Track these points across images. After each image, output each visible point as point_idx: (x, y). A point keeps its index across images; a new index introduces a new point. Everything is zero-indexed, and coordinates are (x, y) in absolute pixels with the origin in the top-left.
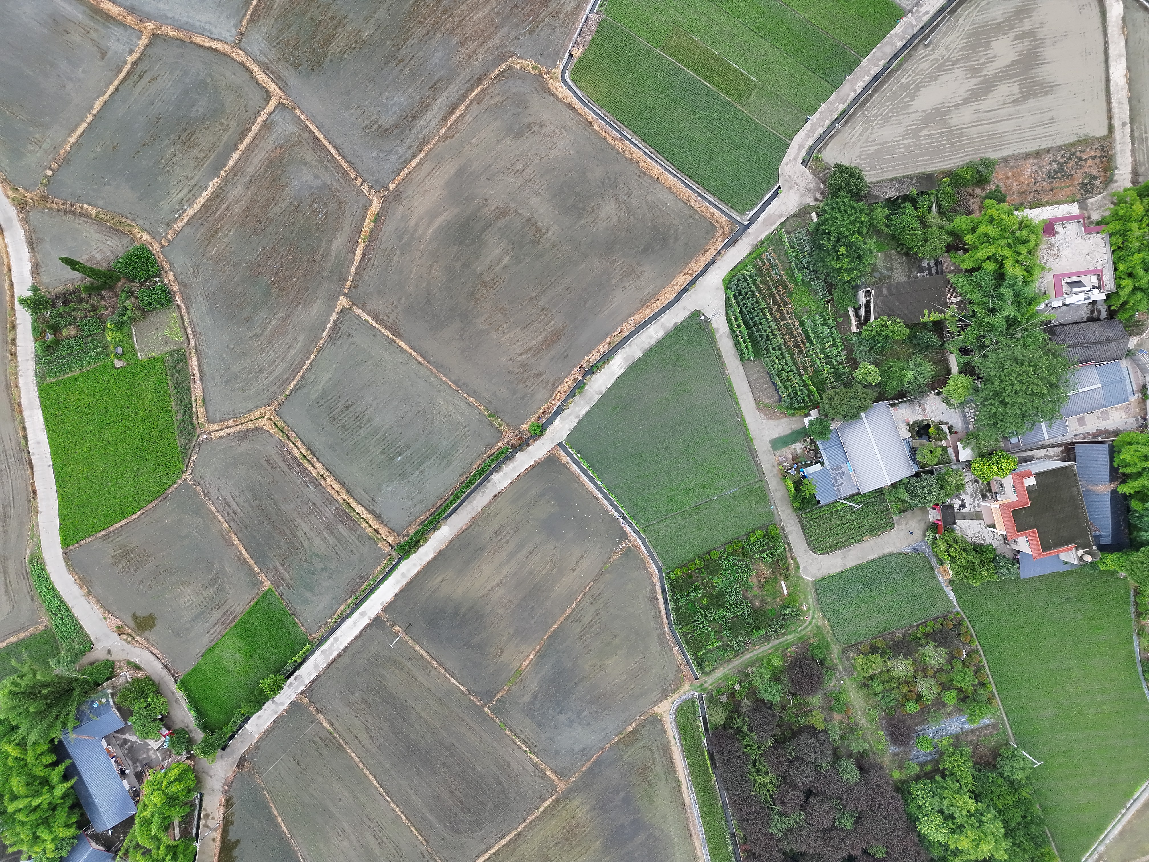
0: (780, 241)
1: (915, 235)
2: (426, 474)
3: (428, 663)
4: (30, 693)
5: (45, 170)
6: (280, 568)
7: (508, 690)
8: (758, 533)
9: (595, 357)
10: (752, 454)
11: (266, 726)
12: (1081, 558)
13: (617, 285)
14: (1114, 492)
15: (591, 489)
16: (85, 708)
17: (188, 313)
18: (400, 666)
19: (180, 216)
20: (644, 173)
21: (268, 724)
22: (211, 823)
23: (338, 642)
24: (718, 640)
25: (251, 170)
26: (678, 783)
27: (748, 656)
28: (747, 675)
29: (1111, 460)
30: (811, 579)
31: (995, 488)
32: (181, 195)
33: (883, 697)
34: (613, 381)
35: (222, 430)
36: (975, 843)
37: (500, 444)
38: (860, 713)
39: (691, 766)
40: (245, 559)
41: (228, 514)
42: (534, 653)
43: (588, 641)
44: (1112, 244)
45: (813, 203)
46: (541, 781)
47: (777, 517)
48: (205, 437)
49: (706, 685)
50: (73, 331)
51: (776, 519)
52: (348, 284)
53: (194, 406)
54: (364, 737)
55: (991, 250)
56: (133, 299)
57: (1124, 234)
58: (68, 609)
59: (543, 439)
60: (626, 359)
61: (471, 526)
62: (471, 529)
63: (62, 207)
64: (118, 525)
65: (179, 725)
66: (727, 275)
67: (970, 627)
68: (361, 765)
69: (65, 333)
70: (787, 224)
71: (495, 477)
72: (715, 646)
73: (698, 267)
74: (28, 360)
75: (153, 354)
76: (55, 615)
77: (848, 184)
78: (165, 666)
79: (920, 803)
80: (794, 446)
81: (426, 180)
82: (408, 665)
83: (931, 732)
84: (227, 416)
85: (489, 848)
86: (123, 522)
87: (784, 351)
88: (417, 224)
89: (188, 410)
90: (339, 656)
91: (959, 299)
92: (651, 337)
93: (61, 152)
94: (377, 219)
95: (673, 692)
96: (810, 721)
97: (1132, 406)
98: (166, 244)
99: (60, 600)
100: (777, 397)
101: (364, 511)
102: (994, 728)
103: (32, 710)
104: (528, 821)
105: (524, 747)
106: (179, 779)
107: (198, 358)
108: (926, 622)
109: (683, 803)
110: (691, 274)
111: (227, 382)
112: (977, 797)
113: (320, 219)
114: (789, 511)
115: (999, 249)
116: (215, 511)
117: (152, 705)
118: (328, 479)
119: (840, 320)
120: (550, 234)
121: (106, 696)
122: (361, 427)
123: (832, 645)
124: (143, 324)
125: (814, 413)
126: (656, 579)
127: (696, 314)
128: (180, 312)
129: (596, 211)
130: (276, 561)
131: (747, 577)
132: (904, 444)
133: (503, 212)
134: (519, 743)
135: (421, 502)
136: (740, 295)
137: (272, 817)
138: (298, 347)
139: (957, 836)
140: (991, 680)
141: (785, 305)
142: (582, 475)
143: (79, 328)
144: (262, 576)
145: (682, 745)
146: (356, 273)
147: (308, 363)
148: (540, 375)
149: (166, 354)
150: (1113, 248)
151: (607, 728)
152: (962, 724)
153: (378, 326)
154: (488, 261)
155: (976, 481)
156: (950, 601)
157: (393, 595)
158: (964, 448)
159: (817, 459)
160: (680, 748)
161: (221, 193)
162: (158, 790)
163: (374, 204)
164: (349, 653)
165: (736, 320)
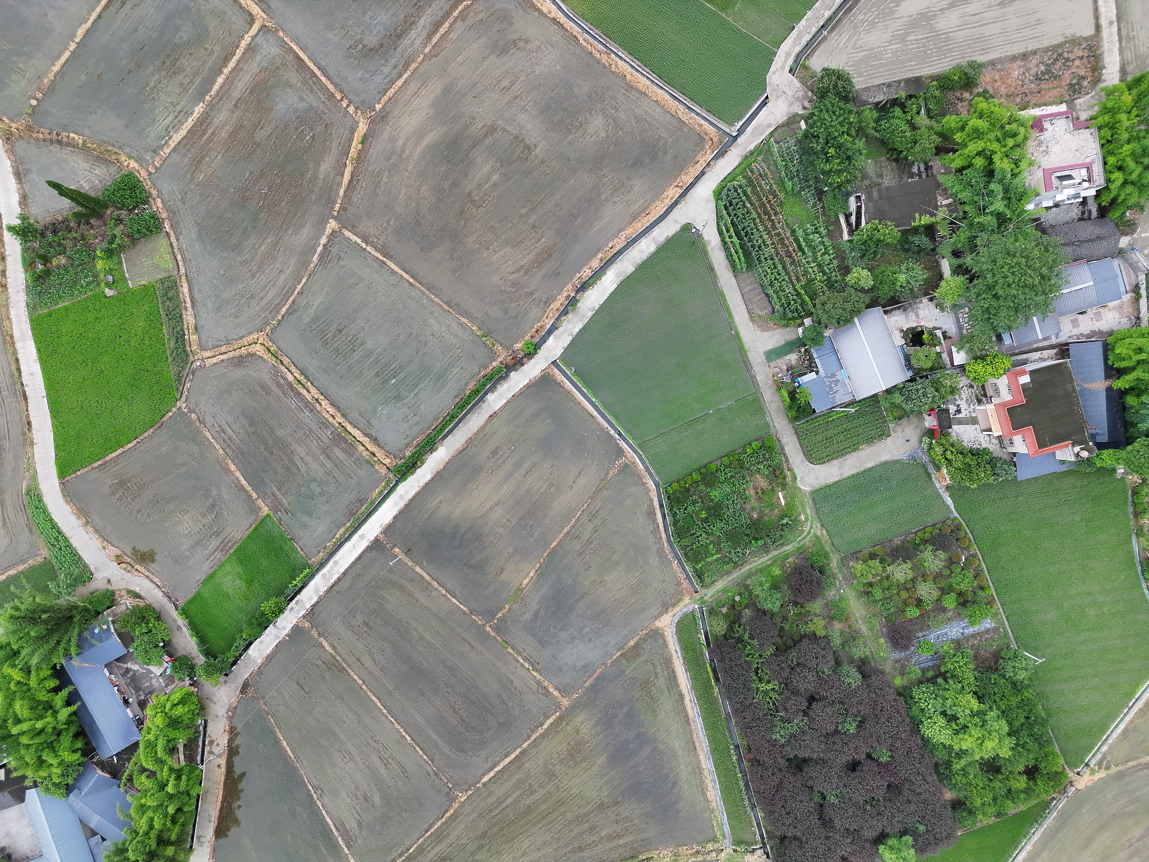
0: (769, 151)
1: (905, 137)
2: (421, 396)
3: (429, 583)
4: (30, 618)
5: (30, 99)
6: (278, 493)
7: (509, 608)
8: (754, 444)
9: (586, 273)
10: (747, 367)
11: (269, 651)
12: (1077, 455)
13: (607, 200)
14: (1109, 389)
15: (586, 407)
16: (86, 634)
17: (177, 240)
18: (401, 588)
19: (166, 143)
20: (631, 87)
21: (271, 648)
22: (216, 750)
23: (338, 566)
24: (717, 552)
25: (236, 94)
26: (681, 696)
27: (748, 567)
28: (746, 587)
29: (1106, 359)
30: (808, 489)
31: (990, 392)
32: (167, 122)
33: (883, 604)
34: (606, 297)
35: (215, 356)
36: (979, 742)
37: (494, 364)
38: (860, 621)
39: (693, 679)
40: (242, 486)
41: (224, 441)
42: (534, 570)
43: (588, 557)
44: (1101, 138)
45: (801, 112)
46: (544, 698)
47: (773, 429)
48: (198, 364)
49: (706, 598)
50: (63, 260)
51: (772, 430)
52: (337, 207)
53: (186, 333)
54: (367, 660)
55: (980, 145)
56: (122, 226)
57: (1113, 127)
58: (66, 540)
59: (537, 358)
60: (618, 275)
61: (467, 446)
62: (467, 450)
63: (48, 137)
64: (114, 455)
65: (181, 653)
66: (718, 186)
67: (968, 531)
68: (364, 687)
69: (55, 262)
70: (776, 134)
71: (490, 397)
72: (715, 557)
73: (688, 179)
74: (18, 291)
75: (143, 282)
76: (54, 546)
77: (835, 86)
78: (166, 595)
79: (923, 706)
80: (788, 357)
81: (413, 99)
82: (409, 586)
83: (932, 638)
84: (220, 343)
85: (495, 766)
86: (119, 451)
87: (776, 260)
88: (405, 145)
89: (180, 337)
90: (339, 579)
91: (950, 201)
92: (642, 252)
93: (46, 81)
94: (364, 141)
95: (674, 606)
96: (811, 627)
97: (1125, 306)
98: (154, 171)
99: (58, 531)
100: (770, 309)
101: (360, 434)
102: (994, 632)
103: (33, 634)
104: (533, 738)
105: (527, 665)
106: (182, 702)
107: (189, 285)
108: (924, 529)
109: (687, 716)
110: (681, 187)
111: (219, 309)
112: (980, 699)
113: (307, 142)
114: (785, 422)
115: (989, 144)
116: (210, 438)
117: (154, 630)
118: (323, 403)
119: (831, 228)
120: (538, 150)
121: (107, 623)
122: (354, 351)
123: (831, 555)
124: (132, 252)
125: (808, 321)
126: (654, 495)
127: (687, 228)
128: (169, 239)
129: (584, 126)
130: (273, 487)
131: (744, 489)
132: (899, 350)
133: (491, 130)
134: (521, 661)
135: (416, 424)
136: (731, 205)
137: (277, 742)
138: (289, 271)
139: (961, 736)
140: (991, 585)
141: (776, 214)
142: (577, 393)
143: (69, 258)
144: (260, 503)
145: (684, 658)
146: (345, 195)
147: (299, 287)
148: (532, 293)
149: (156, 282)
150: (1103, 142)
151: (608, 643)
152: (963, 628)
153: (369, 249)
154: (477, 179)
155: (972, 387)
156: (948, 507)
157: (392, 517)
158: (958, 352)
159: (811, 367)
160: (682, 661)
161: (207, 119)
162: (161, 712)
163: (361, 125)
164: (349, 577)
165: (728, 231)
